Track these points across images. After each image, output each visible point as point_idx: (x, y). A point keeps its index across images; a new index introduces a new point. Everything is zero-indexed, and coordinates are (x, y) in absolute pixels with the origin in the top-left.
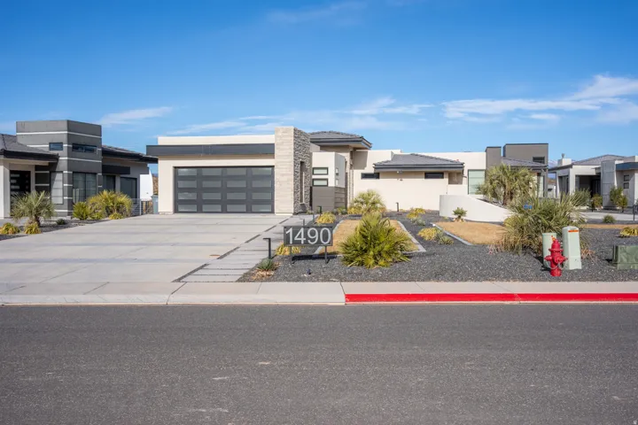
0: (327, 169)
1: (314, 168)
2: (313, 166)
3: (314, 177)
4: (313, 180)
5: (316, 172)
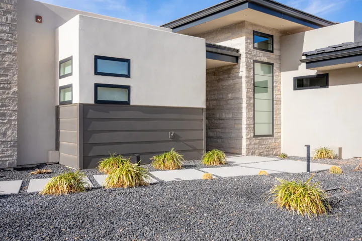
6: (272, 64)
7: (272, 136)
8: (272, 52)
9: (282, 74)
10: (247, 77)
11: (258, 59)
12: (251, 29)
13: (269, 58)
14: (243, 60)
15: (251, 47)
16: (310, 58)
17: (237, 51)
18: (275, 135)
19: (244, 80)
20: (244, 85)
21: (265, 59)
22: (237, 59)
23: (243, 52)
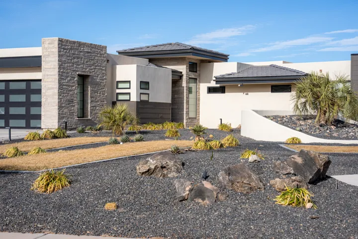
0: (129, 82)
1: (118, 82)
2: (118, 79)
3: (118, 91)
4: (118, 94)
5: (120, 85)
6: (196, 79)
7: (196, 118)
8: (196, 72)
9: (201, 84)
10: (186, 87)
11: (191, 77)
12: (188, 61)
13: (195, 76)
14: (184, 77)
15: (188, 70)
16: (218, 79)
17: (181, 73)
18: (197, 118)
19: (185, 88)
20: (185, 91)
21: (193, 77)
22: (181, 77)
23: (184, 73)
